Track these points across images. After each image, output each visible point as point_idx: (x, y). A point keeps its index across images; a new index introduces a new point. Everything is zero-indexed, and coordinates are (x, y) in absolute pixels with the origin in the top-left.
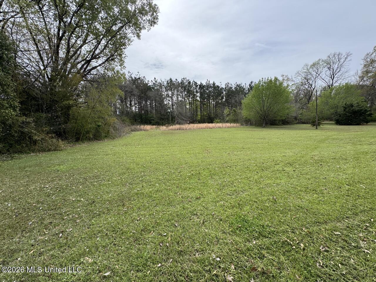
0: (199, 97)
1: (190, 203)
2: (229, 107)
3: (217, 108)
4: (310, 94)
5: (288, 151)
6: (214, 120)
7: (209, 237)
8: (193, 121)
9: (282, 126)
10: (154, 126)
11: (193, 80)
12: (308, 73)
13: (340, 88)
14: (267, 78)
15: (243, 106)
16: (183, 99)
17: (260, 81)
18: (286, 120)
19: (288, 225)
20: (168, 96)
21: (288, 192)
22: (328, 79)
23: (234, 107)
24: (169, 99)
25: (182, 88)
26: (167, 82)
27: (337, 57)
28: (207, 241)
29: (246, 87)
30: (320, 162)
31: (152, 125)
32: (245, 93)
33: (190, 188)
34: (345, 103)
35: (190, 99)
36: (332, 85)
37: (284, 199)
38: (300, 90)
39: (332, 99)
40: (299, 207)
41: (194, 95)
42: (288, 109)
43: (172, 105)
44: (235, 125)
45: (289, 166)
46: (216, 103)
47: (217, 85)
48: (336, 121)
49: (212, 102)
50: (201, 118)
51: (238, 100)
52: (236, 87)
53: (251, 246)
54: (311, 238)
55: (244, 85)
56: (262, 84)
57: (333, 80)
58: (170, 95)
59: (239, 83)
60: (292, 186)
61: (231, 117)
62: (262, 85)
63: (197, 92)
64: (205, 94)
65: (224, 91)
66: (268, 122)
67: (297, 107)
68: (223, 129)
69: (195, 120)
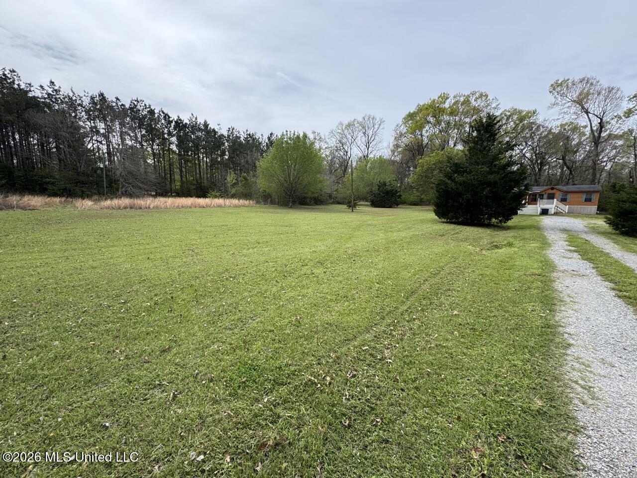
0: (177, 146)
1: (146, 365)
2: (235, 170)
3: (214, 170)
4: (346, 164)
5: (319, 244)
6: (208, 193)
7: (186, 421)
8: (164, 191)
9: (314, 207)
10: (57, 200)
11: (160, 109)
12: (343, 135)
13: (374, 161)
14: (293, 132)
15: (259, 170)
16: (138, 145)
17: (283, 135)
18: (319, 198)
19: (313, 355)
20: (95, 131)
21: (315, 305)
22: (363, 147)
23: (245, 172)
24: (99, 139)
25: (132, 119)
26: (92, 98)
27: (372, 122)
28: (179, 432)
29: (264, 140)
30: (353, 257)
31: (49, 196)
32: (262, 150)
33: (147, 334)
34: (378, 180)
35: (155, 147)
36: (367, 157)
37: (311, 317)
38: (334, 157)
39: (367, 174)
40: (327, 324)
41: (164, 139)
42: (321, 182)
43: (109, 153)
44: (246, 202)
45: (319, 266)
46: (211, 160)
47: (212, 128)
48: (371, 202)
49: (203, 158)
50: (181, 186)
51: (250, 161)
52: (247, 138)
53: (261, 408)
54: (339, 364)
55: (261, 137)
56: (286, 140)
57: (368, 149)
58: (102, 131)
59: (251, 132)
60: (322, 295)
61: (240, 188)
62: (287, 142)
63: (170, 134)
64: (187, 140)
65: (225, 141)
66: (296, 200)
67: (332, 180)
68: (225, 209)
69: (169, 189)
